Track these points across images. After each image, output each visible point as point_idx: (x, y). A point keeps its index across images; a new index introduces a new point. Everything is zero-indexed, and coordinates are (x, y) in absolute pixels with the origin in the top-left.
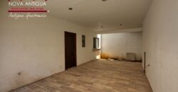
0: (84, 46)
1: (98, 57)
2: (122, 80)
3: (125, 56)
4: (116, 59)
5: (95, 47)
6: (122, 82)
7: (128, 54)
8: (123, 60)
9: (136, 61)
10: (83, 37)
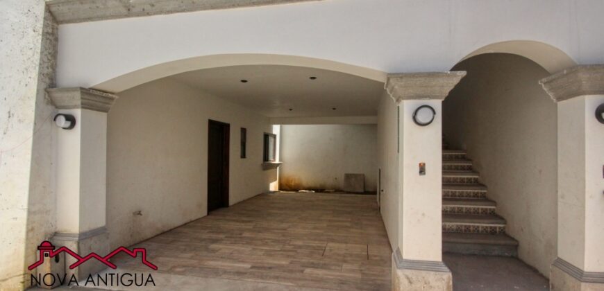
0: (243, 155)
1: (274, 186)
2: (339, 221)
3: (341, 183)
4: (320, 190)
5: (266, 158)
6: (339, 223)
7: (348, 176)
8: (338, 190)
9: (366, 193)
10: (244, 131)
